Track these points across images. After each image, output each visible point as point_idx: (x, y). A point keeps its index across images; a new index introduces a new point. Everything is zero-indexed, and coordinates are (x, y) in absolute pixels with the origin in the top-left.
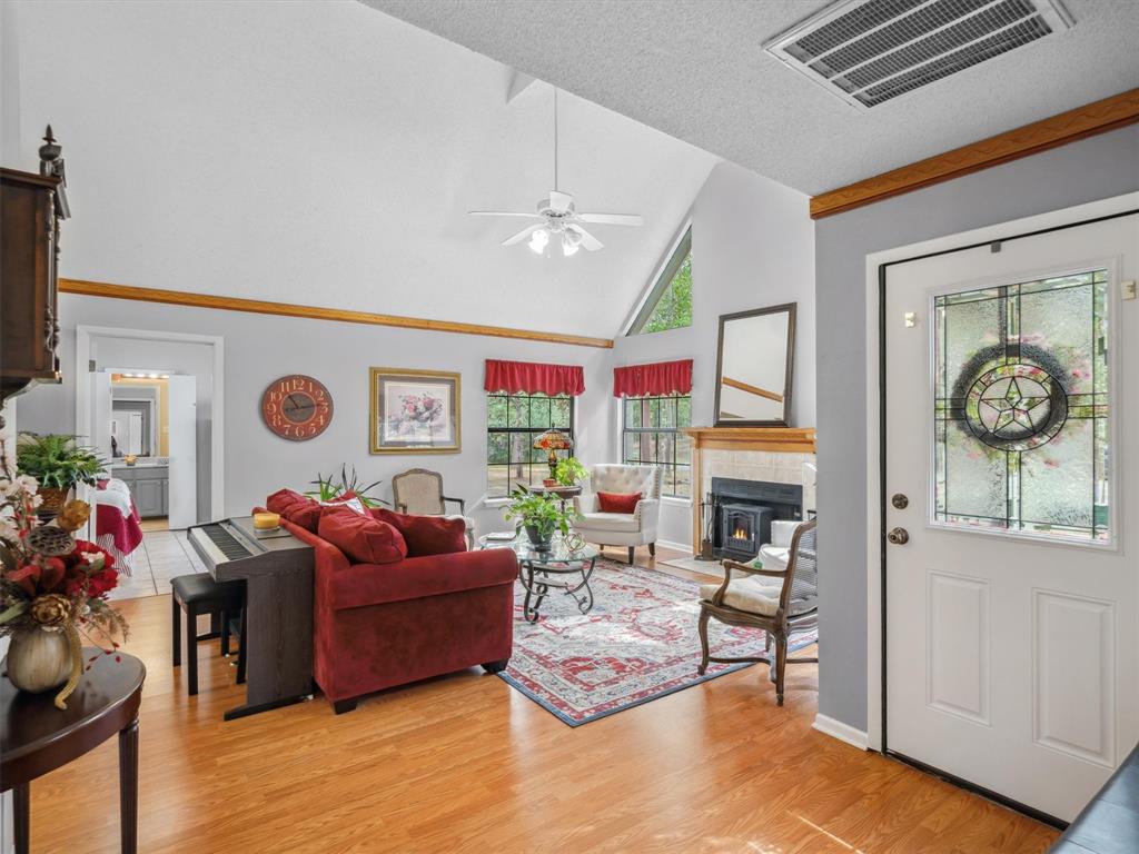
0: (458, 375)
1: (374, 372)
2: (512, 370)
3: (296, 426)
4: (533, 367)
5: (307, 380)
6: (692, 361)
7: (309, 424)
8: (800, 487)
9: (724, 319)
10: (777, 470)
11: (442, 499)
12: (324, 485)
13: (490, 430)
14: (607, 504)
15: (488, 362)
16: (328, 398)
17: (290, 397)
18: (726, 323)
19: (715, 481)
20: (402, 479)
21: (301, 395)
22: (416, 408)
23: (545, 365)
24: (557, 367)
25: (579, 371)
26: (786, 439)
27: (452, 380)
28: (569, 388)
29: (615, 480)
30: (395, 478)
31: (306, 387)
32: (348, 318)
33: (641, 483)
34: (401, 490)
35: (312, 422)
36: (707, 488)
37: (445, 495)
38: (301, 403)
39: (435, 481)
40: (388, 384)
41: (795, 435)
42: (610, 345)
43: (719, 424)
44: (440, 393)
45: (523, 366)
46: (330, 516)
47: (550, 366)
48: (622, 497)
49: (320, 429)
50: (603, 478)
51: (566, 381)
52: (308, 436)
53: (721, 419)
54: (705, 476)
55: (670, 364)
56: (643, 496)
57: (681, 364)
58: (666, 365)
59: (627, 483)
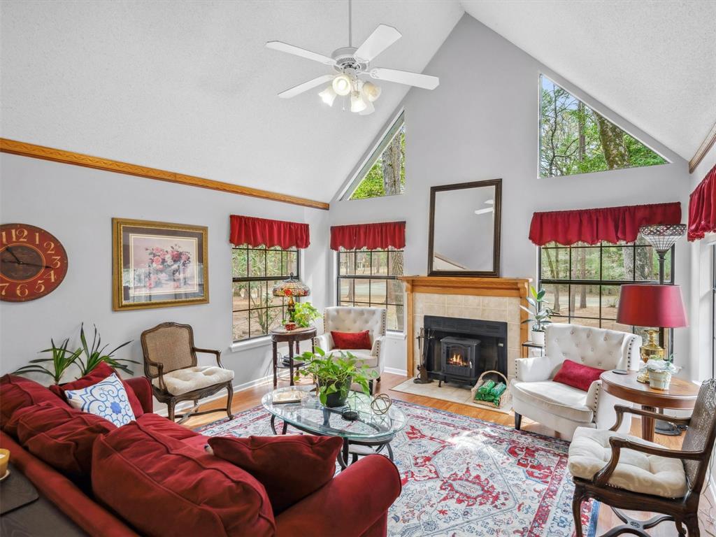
0: (205, 229)
1: (116, 223)
2: (254, 225)
3: (16, 285)
4: (271, 222)
5: (32, 230)
6: (405, 222)
7: (35, 282)
8: (506, 324)
9: (434, 190)
10: (484, 310)
11: (194, 350)
12: (58, 352)
13: (235, 280)
14: (339, 341)
15: (232, 217)
16: (60, 250)
17: (7, 249)
18: (437, 194)
19: (426, 318)
20: (152, 334)
21: (23, 248)
22: (164, 261)
23: (281, 222)
24: (290, 224)
25: (305, 228)
26: (495, 286)
27: (200, 234)
28: (299, 241)
29: (344, 321)
30: (144, 335)
31: (31, 238)
32: (84, 162)
33: (367, 322)
34: (150, 346)
35: (40, 278)
36: (420, 324)
37: (197, 346)
38: (24, 258)
39: (185, 333)
40: (133, 237)
41: (502, 283)
42: (326, 207)
43: (433, 274)
44: (188, 245)
45: (264, 221)
46: (117, 457)
47: (284, 223)
48: (353, 335)
49: (51, 287)
50: (334, 319)
51: (296, 236)
52: (34, 295)
53: (434, 269)
54: (417, 315)
55: (386, 224)
56: (370, 333)
57: (395, 224)
58: (381, 225)
59: (355, 322)
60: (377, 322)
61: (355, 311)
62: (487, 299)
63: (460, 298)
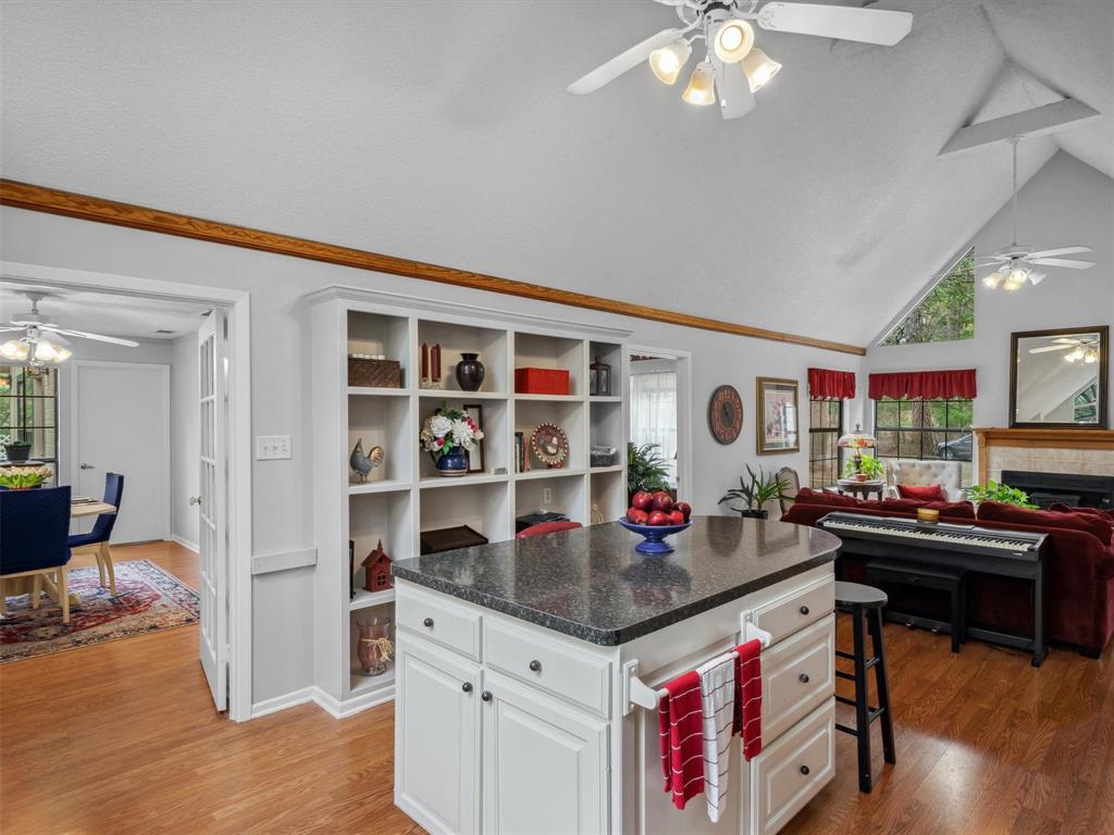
6: (976, 371)
9: (1016, 336)
10: (1084, 464)
18: (1021, 341)
19: (1005, 473)
25: (851, 376)
28: (849, 391)
29: (907, 474)
30: (777, 476)
31: (731, 396)
33: (936, 476)
35: (733, 427)
38: (729, 411)
39: (794, 477)
40: (765, 392)
41: (1112, 435)
42: (863, 352)
43: (1015, 425)
48: (923, 488)
53: (1018, 421)
54: (992, 470)
55: (951, 373)
56: (942, 488)
57: (963, 372)
58: (944, 373)
59: (921, 475)
60: (950, 476)
61: (920, 465)
62: (1088, 453)
63: (1052, 452)
